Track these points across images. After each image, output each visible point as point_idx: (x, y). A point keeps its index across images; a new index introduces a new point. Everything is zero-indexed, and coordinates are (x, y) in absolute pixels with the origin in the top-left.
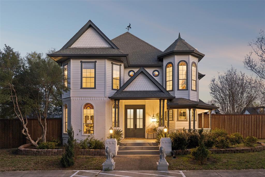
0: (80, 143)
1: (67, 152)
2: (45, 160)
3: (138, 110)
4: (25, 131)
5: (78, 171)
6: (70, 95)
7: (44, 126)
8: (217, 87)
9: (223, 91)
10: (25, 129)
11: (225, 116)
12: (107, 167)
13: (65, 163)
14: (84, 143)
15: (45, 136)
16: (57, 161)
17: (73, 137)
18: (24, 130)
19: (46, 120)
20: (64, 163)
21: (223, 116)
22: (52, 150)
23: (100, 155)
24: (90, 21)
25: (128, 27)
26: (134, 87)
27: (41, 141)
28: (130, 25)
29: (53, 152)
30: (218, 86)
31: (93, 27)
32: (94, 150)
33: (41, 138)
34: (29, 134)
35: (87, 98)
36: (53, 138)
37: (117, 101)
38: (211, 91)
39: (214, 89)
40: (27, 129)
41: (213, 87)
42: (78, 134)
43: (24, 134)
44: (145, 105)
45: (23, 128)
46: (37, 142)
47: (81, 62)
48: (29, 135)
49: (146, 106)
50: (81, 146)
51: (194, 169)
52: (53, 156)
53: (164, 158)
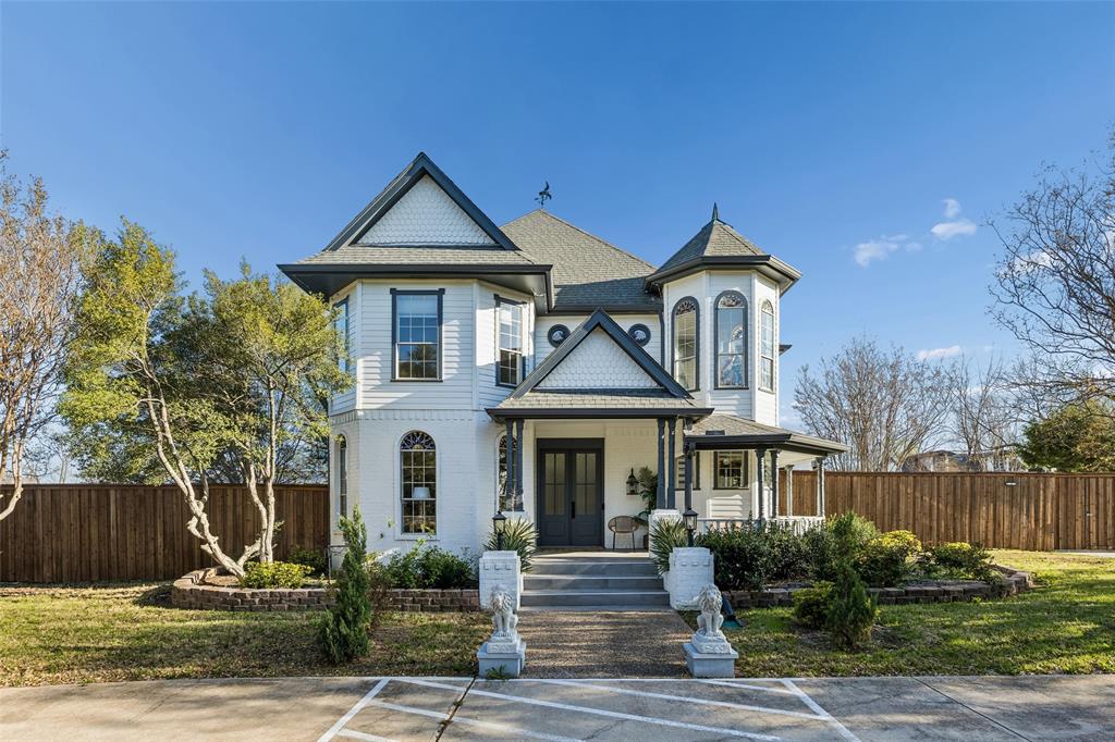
0: (390, 568)
1: (343, 603)
2: (262, 631)
3: (580, 457)
4: (200, 527)
5: (385, 680)
6: (355, 404)
7: (266, 506)
8: (815, 390)
9: (831, 400)
10: (199, 518)
11: (855, 478)
12: (497, 665)
13: (334, 649)
14: (403, 566)
15: (269, 541)
16: (307, 635)
17: (364, 546)
18: (195, 520)
19: (273, 485)
20: (329, 646)
21: (848, 478)
22: (291, 590)
23: (461, 609)
24: (422, 156)
25: (541, 193)
26: (570, 377)
27: (256, 559)
28: (548, 188)
29: (294, 600)
30: (816, 386)
31: (431, 176)
32: (439, 591)
33: (256, 547)
34: (213, 535)
35: (412, 415)
36: (298, 547)
37: (515, 424)
38: (795, 403)
39: (806, 396)
40: (204, 517)
41: (802, 390)
42: (382, 536)
43: (196, 532)
44: (603, 439)
45: (191, 515)
46: (242, 561)
47: (394, 292)
48: (212, 539)
49: (606, 441)
50: (394, 575)
51: (832, 670)
52: (294, 615)
53: (718, 631)
